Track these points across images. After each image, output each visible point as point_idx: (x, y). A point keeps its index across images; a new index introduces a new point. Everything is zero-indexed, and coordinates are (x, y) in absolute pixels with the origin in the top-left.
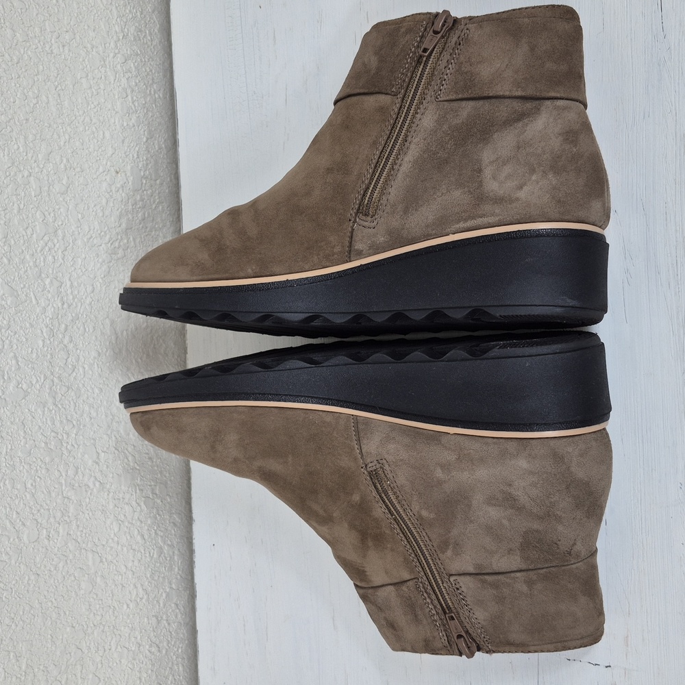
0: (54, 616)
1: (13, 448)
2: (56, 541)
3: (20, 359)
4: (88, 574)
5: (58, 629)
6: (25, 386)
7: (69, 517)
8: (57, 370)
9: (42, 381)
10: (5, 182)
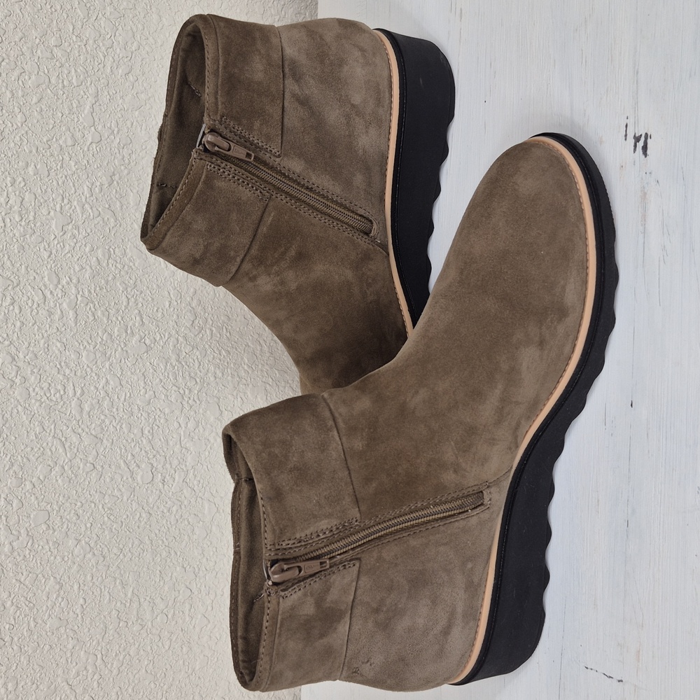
0: (164, 554)
1: (132, 396)
2: (170, 486)
3: (144, 316)
4: (203, 522)
5: (167, 567)
6: (148, 342)
7: (186, 466)
8: (183, 330)
9: (166, 338)
10: (141, 154)
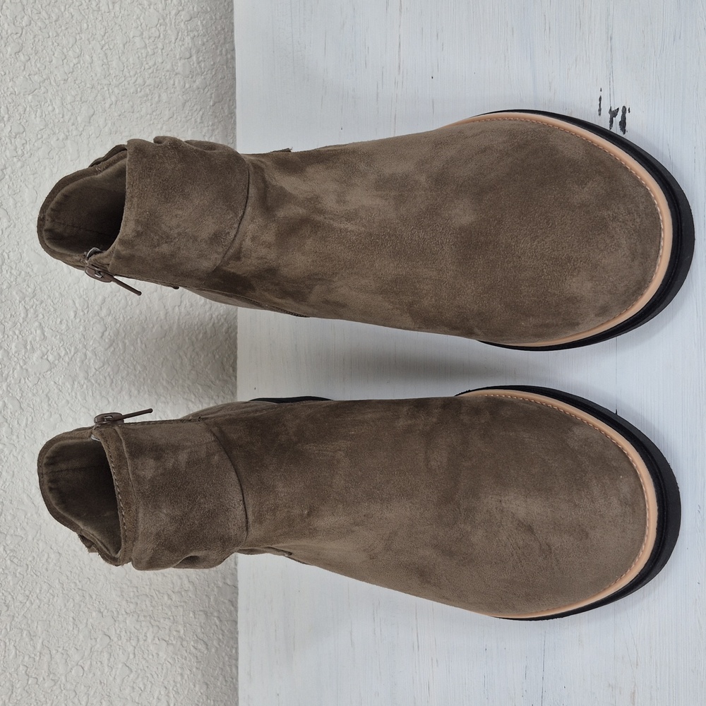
0: (78, 598)
1: (35, 420)
3: (46, 329)
5: (81, 613)
6: (51, 358)
8: (91, 344)
9: (72, 354)
10: (36, 144)
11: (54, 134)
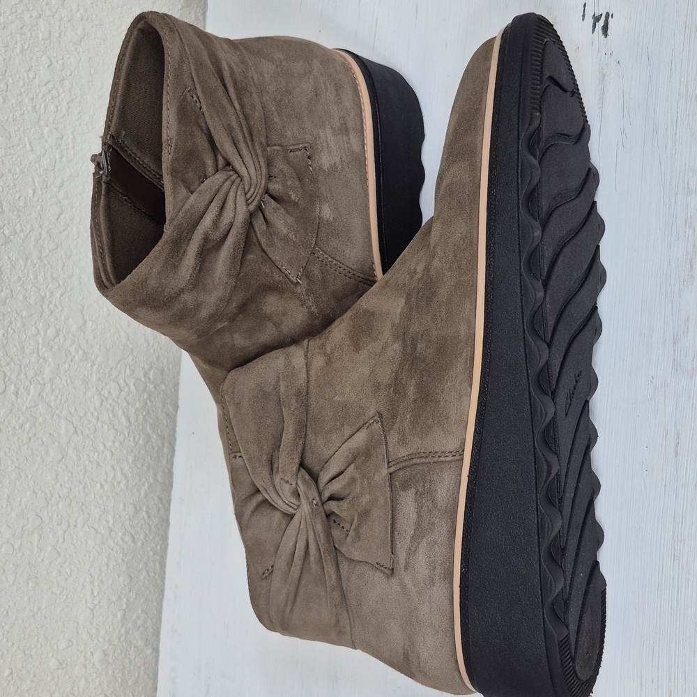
0: (14, 476)
2: (25, 399)
4: (59, 443)
5: (17, 491)
7: (43, 378)
8: (47, 224)
9: (28, 231)
10: (10, 18)
11: (28, 10)
